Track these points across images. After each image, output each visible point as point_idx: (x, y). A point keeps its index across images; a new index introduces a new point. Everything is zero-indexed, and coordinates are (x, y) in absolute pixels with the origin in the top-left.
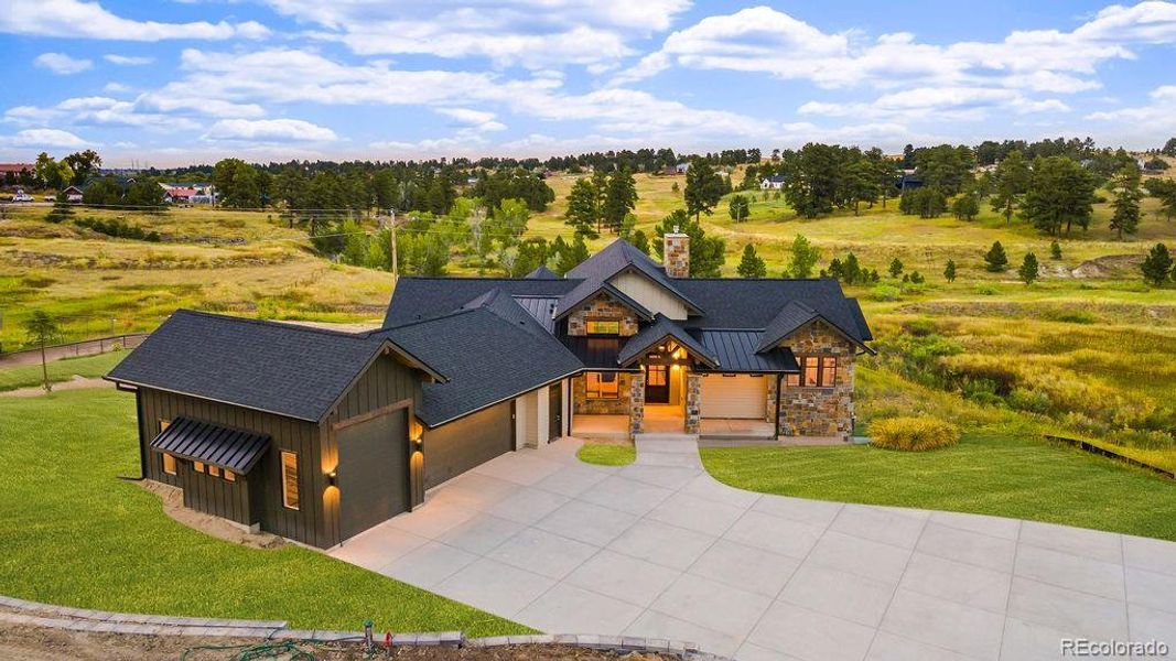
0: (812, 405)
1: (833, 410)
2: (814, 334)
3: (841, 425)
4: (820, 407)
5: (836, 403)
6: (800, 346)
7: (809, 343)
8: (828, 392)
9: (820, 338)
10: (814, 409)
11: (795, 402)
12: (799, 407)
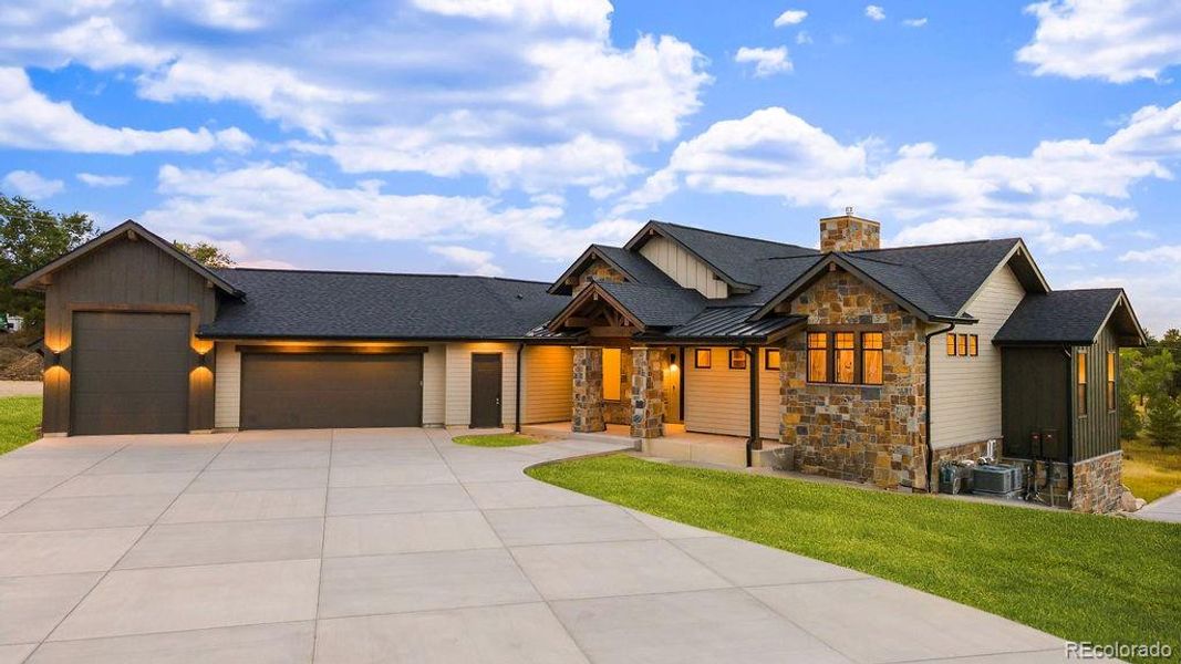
0: (846, 417)
1: (880, 428)
2: (843, 291)
3: (897, 457)
4: (860, 422)
5: (885, 415)
6: (823, 313)
7: (836, 308)
8: (871, 393)
9: (853, 299)
10: (851, 424)
11: (820, 410)
12: (826, 418)
